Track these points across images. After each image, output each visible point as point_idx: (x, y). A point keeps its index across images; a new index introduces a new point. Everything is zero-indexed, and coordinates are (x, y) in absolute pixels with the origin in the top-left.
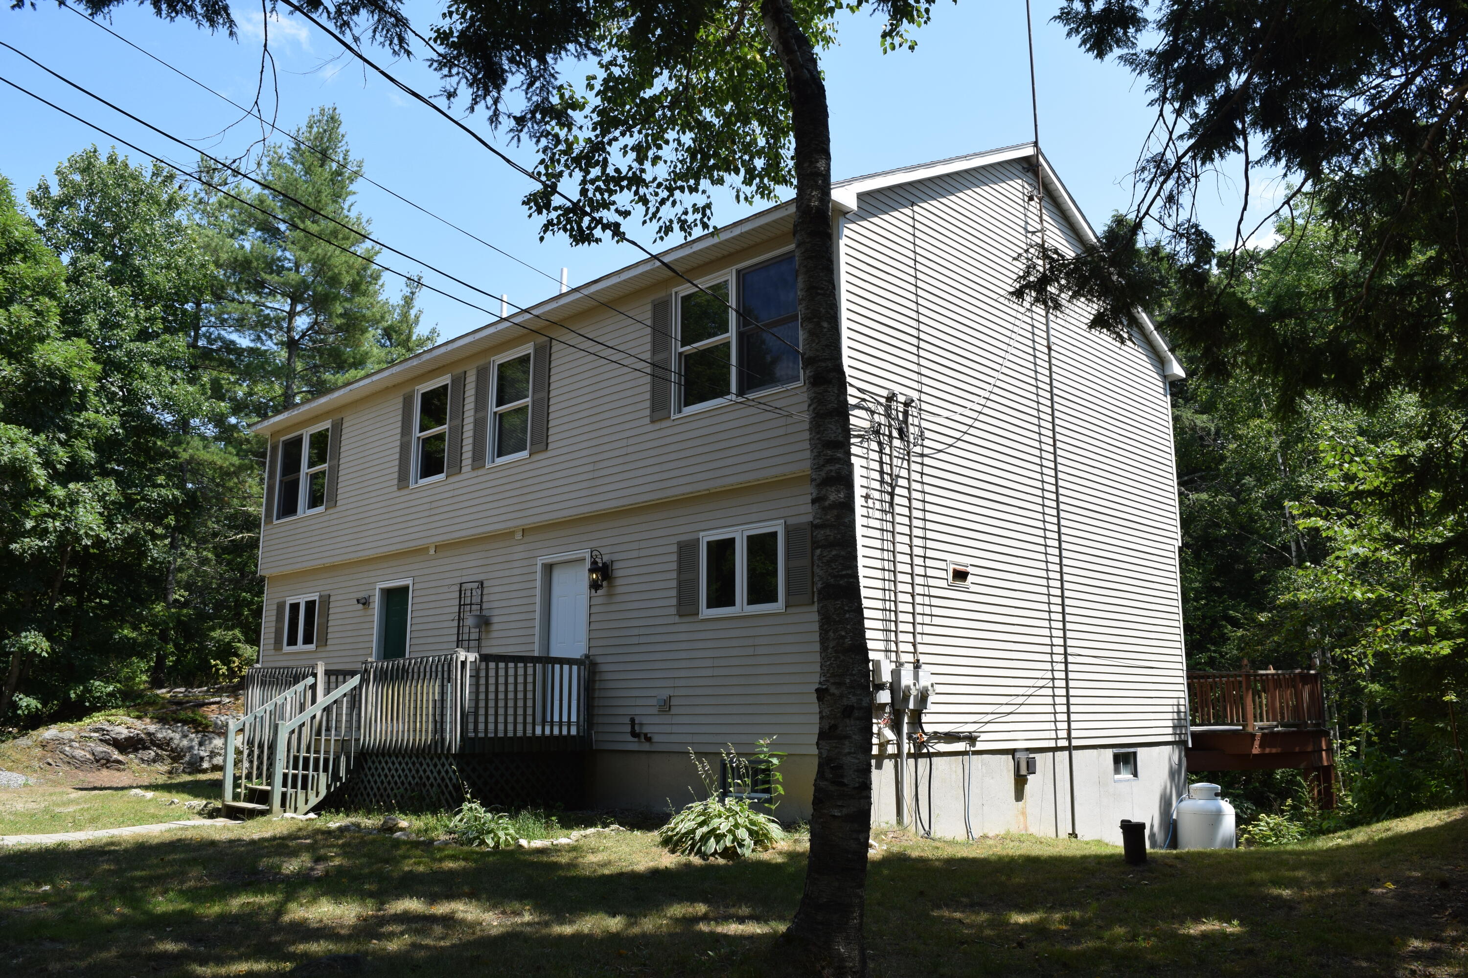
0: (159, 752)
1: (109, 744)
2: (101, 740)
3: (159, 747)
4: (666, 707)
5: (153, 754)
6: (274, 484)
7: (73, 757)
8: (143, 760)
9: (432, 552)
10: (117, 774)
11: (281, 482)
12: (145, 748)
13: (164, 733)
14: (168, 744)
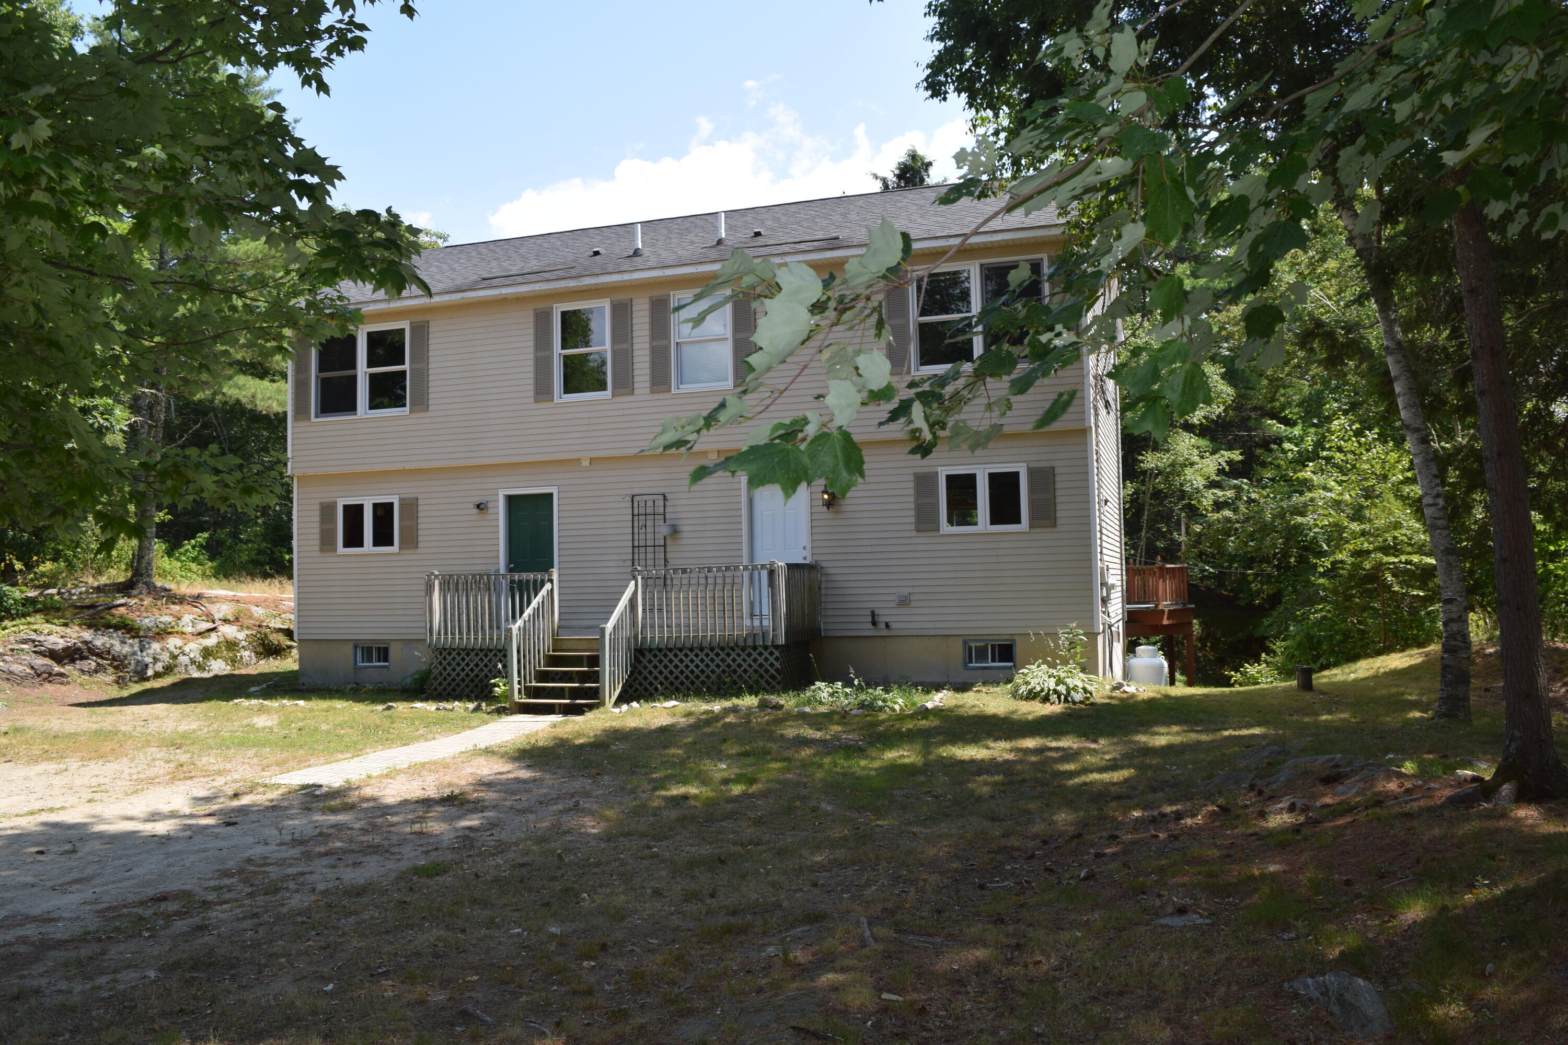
0: (99, 661)
1: (45, 656)
2: (35, 652)
3: (99, 655)
4: (904, 602)
5: (94, 664)
6: (308, 379)
7: (11, 673)
8: (83, 671)
9: (586, 463)
10: (63, 688)
11: (317, 377)
12: (83, 658)
13: (100, 641)
14: (109, 653)
